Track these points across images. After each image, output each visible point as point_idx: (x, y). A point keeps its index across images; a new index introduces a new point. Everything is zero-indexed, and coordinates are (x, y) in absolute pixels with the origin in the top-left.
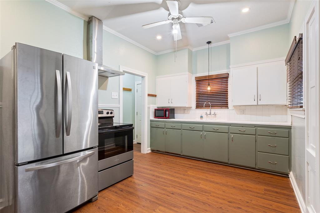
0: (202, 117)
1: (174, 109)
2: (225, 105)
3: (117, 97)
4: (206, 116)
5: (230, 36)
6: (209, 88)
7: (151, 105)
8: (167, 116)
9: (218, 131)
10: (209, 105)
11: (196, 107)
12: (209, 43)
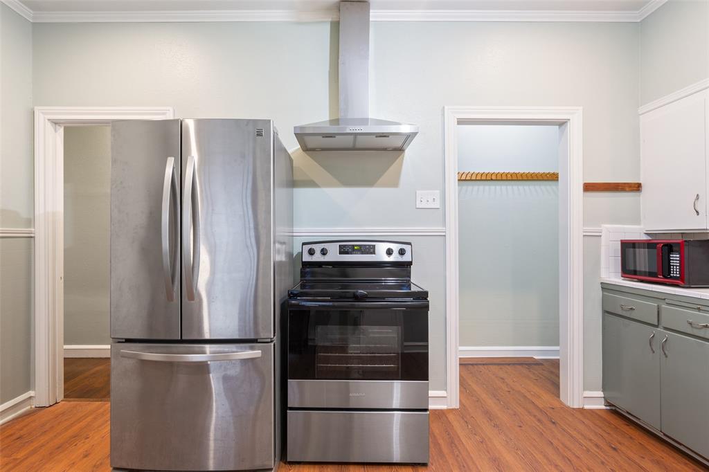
3: (437, 205)
7: (606, 227)
8: (675, 272)
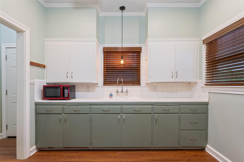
0: (111, 95)
1: (75, 86)
2: (137, 82)
4: (116, 93)
5: (149, 5)
6: (122, 62)
7: (36, 80)
8: (66, 95)
9: (139, 112)
10: (121, 81)
11: (104, 83)
12: (122, 8)
